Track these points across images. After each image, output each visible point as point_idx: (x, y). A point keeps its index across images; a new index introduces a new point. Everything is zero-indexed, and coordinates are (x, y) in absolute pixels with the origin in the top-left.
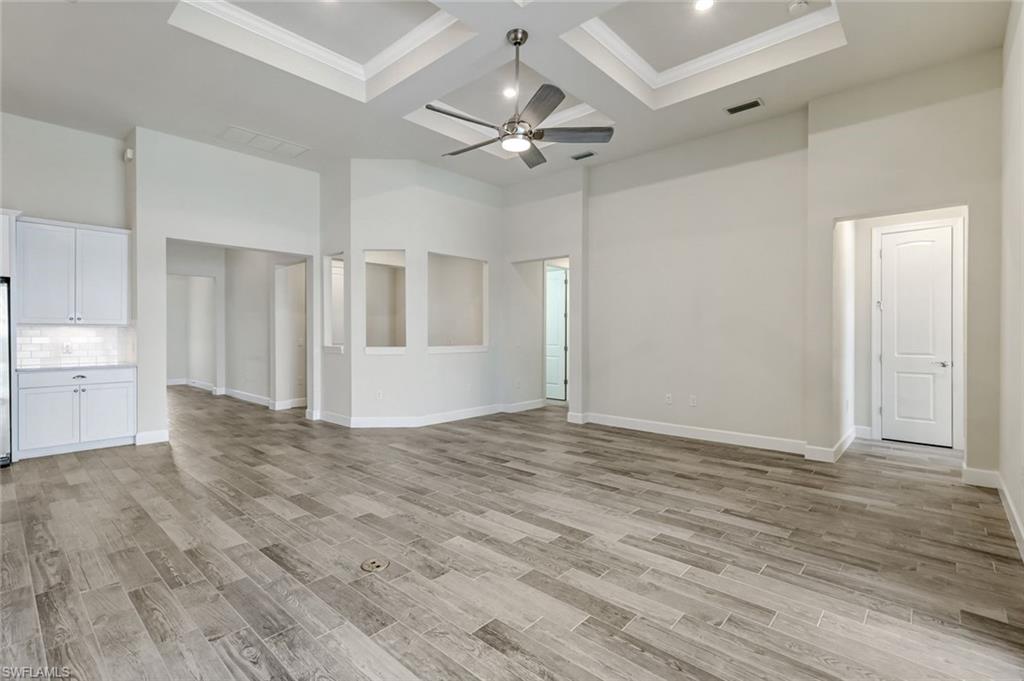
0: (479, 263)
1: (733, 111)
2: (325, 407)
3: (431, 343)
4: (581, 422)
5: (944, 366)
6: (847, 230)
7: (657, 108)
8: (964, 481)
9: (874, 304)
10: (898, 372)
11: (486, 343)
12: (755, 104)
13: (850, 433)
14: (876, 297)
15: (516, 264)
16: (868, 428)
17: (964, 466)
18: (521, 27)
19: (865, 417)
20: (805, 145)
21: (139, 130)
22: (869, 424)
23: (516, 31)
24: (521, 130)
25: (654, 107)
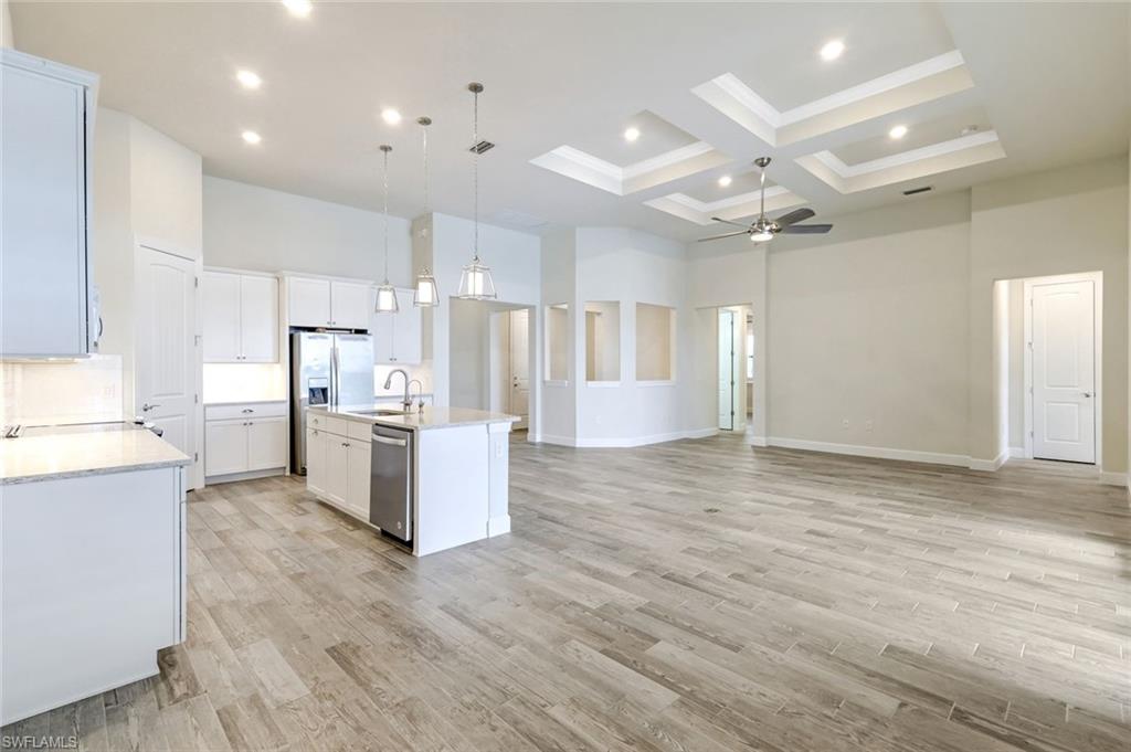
0: (667, 310)
1: (907, 193)
2: (545, 430)
3: (639, 378)
4: (764, 445)
5: (1088, 396)
6: (1003, 286)
7: (847, 192)
8: (1100, 482)
9: (1026, 345)
10: (1048, 402)
11: (673, 377)
12: (928, 189)
13: (1006, 453)
14: (1028, 339)
15: (698, 309)
16: (1020, 449)
17: (1101, 471)
18: (766, 156)
19: (1018, 442)
20: (969, 219)
21: (435, 214)
22: (1023, 446)
23: (763, 159)
24: (768, 228)
25: (844, 193)
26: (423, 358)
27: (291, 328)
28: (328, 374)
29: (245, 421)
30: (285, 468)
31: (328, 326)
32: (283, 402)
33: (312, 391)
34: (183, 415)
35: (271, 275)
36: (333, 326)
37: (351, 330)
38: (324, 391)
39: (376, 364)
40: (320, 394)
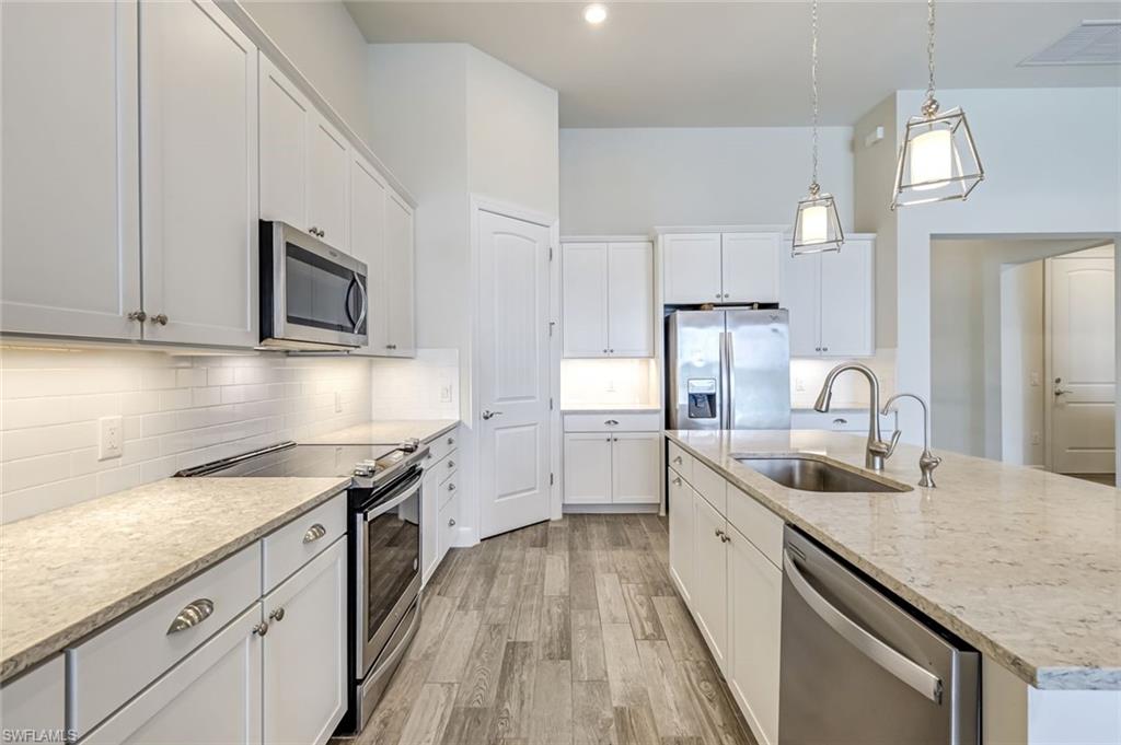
21: (900, 94)
26: (876, 346)
27: (666, 306)
28: (716, 371)
29: (609, 436)
30: (659, 505)
31: (718, 301)
32: (656, 412)
33: (693, 397)
34: (535, 424)
35: (644, 238)
36: (725, 301)
37: (751, 305)
38: (711, 397)
39: (793, 357)
40: (705, 404)
